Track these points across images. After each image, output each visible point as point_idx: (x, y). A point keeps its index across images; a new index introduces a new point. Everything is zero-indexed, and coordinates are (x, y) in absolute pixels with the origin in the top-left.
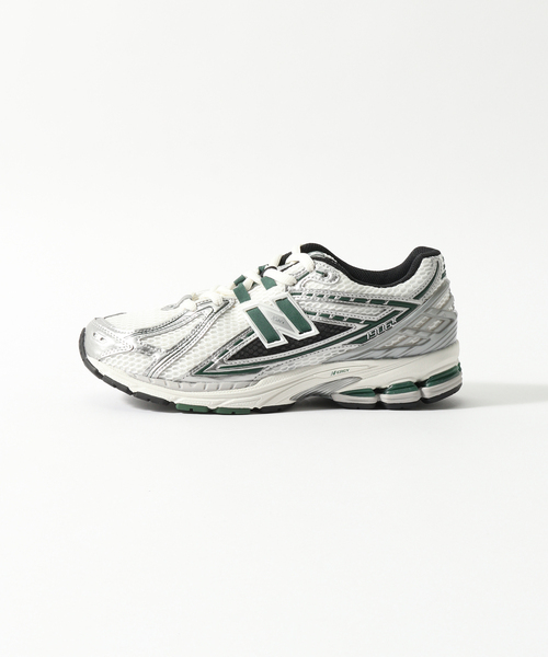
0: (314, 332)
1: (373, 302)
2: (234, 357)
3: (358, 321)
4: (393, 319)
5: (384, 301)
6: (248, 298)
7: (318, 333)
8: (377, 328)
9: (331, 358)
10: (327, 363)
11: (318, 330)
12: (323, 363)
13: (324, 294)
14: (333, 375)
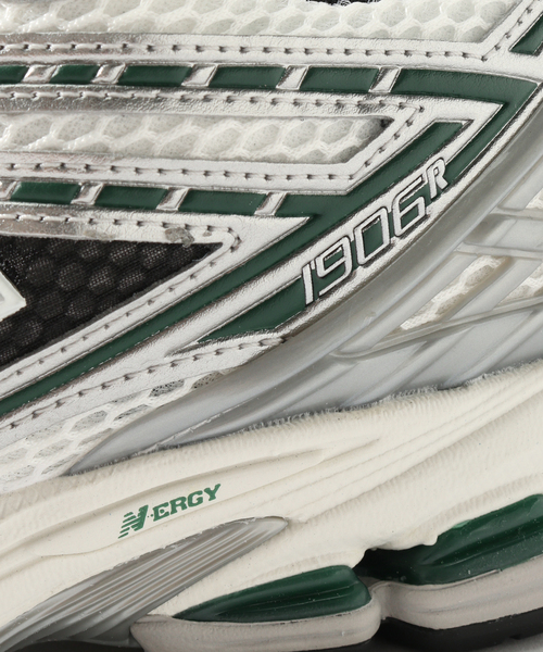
1: (318, 80)
3: (242, 203)
4: (432, 171)
5: (375, 75)
7: (22, 303)
8: (352, 227)
9: (112, 436)
10: (90, 469)
11: (14, 284)
12: (70, 469)
13: (28, 59)
14: (131, 531)
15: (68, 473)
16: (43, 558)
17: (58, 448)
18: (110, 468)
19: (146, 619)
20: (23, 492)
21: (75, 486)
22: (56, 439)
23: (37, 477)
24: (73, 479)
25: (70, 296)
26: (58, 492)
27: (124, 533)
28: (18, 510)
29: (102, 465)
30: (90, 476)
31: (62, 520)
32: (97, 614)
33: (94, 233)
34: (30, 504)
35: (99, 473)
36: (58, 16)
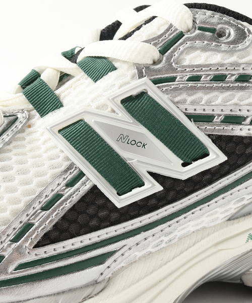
0: (216, 157)
2: (48, 239)
6: (57, 104)
7: (223, 158)
9: (244, 206)
10: (237, 218)
11: (222, 152)
12: (230, 218)
13: (227, 73)
14: (250, 240)
15: (229, 220)
16: (220, 250)
17: (227, 211)
18: (244, 218)
19: (248, 272)
20: (214, 226)
21: (233, 224)
22: (227, 208)
23: (219, 221)
24: (232, 222)
25: (239, 156)
26: (227, 226)
27: (247, 241)
28: (213, 233)
29: (241, 217)
30: (238, 220)
31: (228, 236)
32: (233, 271)
33: (251, 134)
34: (217, 231)
35: (241, 219)
36: (237, 58)
